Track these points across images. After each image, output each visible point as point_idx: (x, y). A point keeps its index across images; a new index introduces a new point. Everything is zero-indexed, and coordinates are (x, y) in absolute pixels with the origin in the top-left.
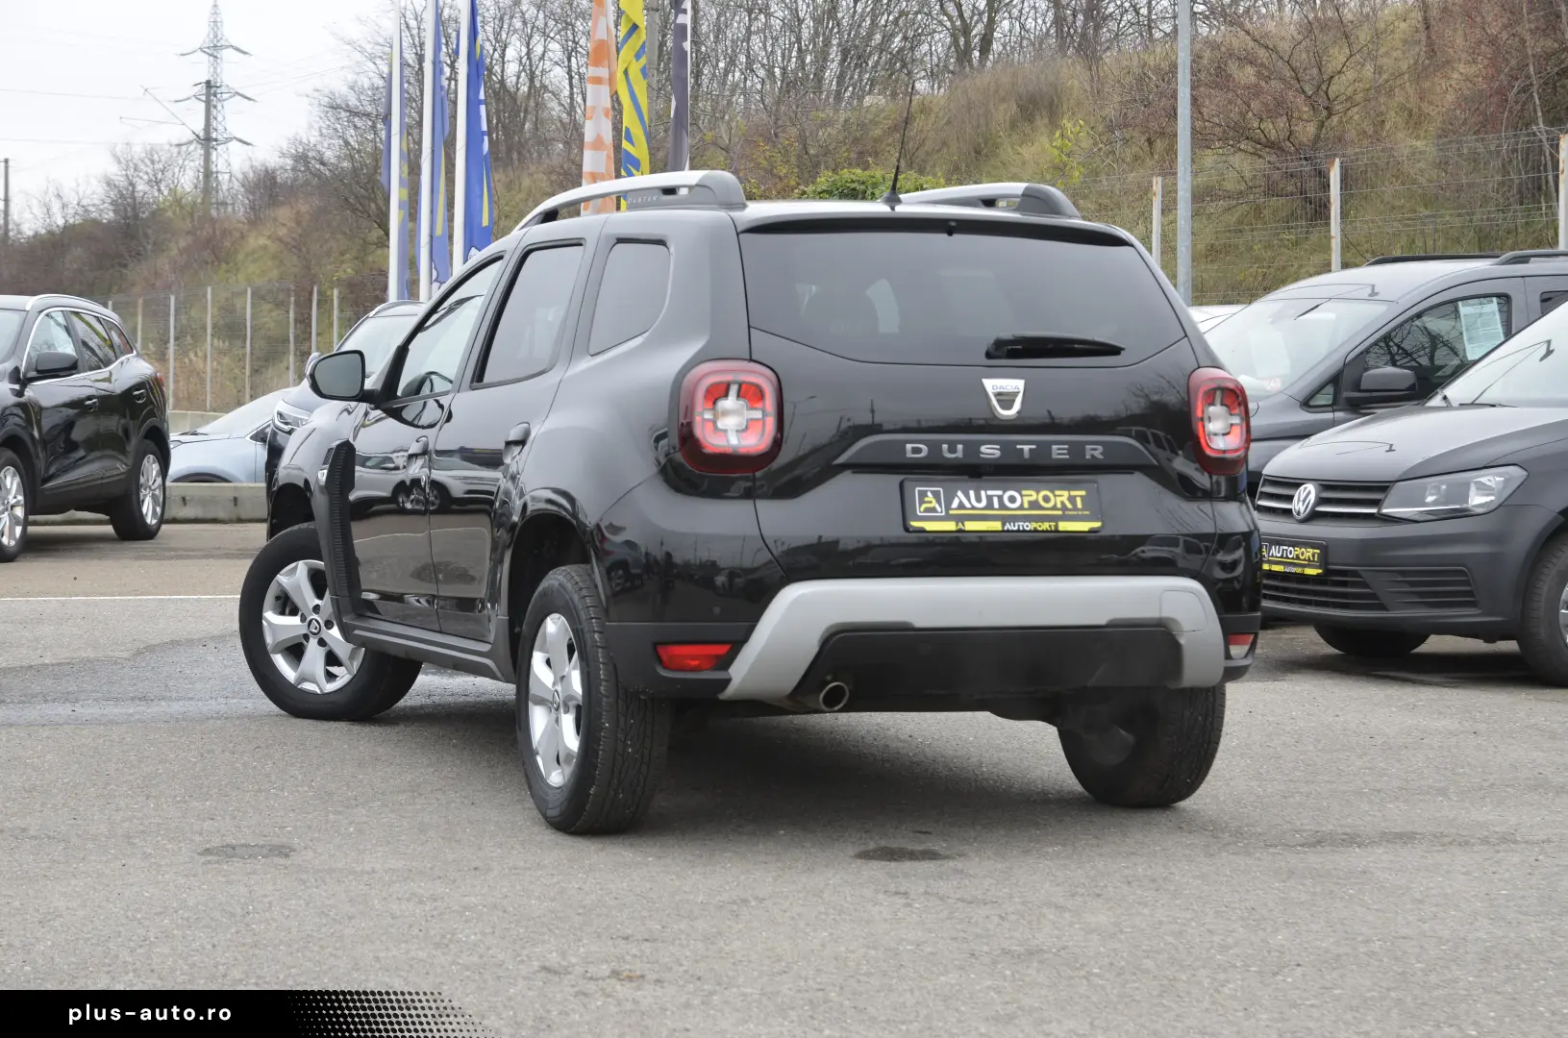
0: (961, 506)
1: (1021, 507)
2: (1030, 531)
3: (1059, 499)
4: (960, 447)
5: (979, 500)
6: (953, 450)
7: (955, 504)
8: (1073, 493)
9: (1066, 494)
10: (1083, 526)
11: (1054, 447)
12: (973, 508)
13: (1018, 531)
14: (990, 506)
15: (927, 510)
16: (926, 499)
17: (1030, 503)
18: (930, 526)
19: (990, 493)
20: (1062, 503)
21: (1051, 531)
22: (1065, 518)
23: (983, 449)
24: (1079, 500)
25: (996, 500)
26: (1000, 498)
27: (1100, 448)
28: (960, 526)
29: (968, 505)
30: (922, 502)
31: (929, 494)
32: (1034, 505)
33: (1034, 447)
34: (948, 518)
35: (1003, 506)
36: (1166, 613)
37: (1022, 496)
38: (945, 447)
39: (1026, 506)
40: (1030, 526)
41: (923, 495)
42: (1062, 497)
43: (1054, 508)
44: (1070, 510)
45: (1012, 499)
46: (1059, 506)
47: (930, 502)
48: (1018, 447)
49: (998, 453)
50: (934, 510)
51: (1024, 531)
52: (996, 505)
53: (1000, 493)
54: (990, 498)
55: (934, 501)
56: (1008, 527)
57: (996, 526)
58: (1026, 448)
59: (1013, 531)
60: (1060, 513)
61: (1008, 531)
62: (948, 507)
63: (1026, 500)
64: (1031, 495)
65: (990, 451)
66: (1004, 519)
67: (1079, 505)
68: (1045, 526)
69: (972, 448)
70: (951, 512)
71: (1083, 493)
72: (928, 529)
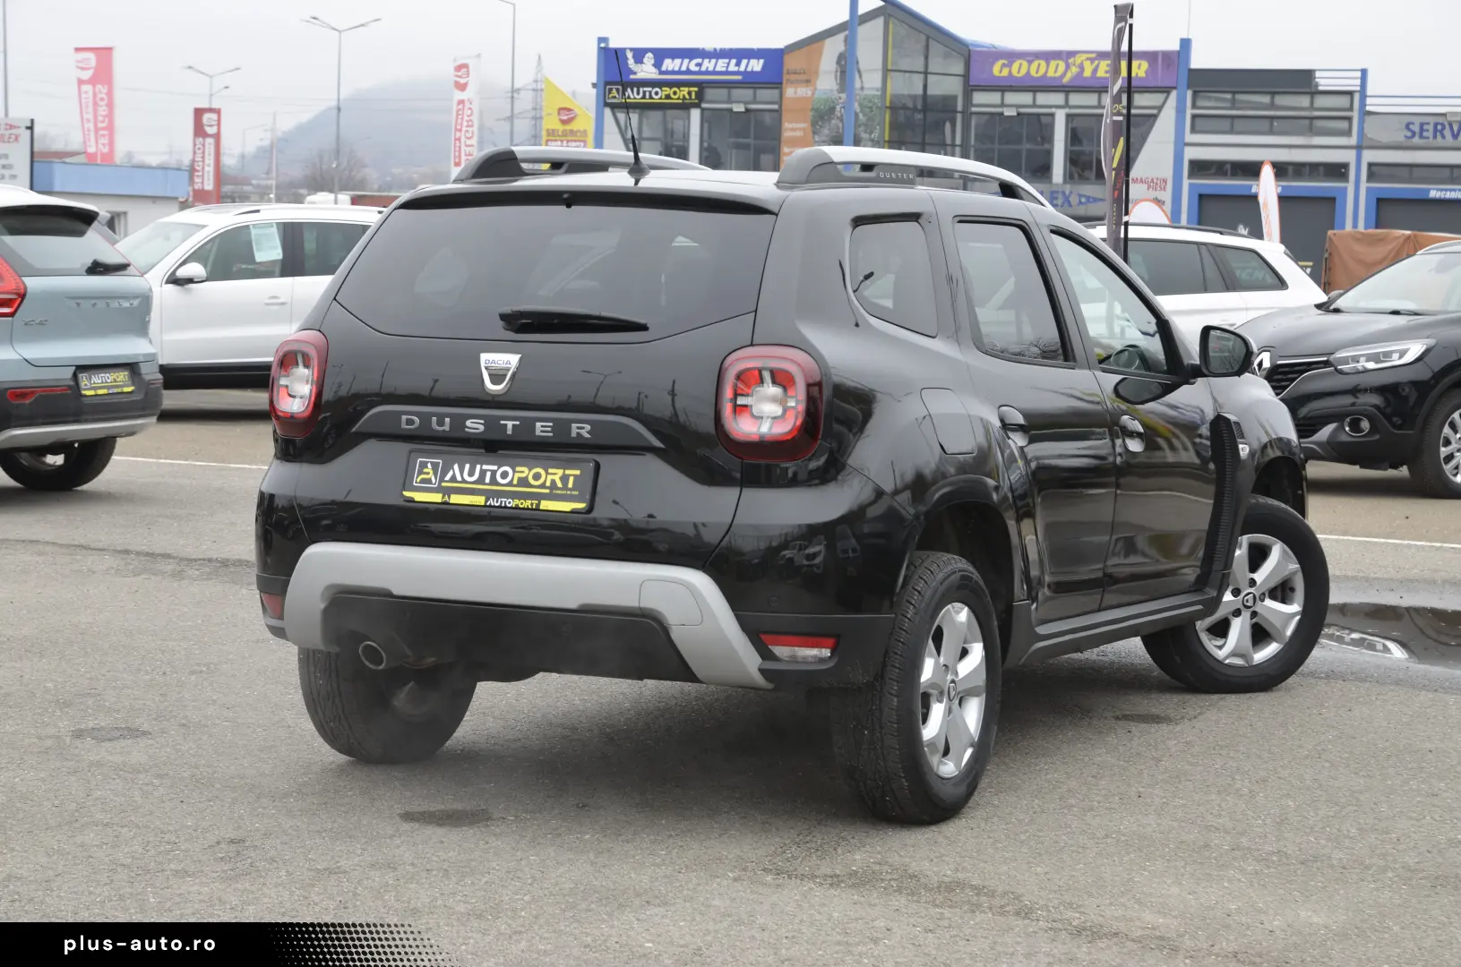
0: (453, 479)
1: (510, 484)
2: (511, 508)
3: (550, 477)
4: (447, 420)
5: (471, 474)
6: (441, 423)
7: (447, 478)
8: (568, 472)
9: (560, 472)
10: (566, 506)
11: (538, 425)
12: (464, 481)
13: (500, 507)
14: (481, 480)
15: (423, 481)
16: (425, 470)
17: (519, 479)
18: (419, 497)
19: (485, 467)
20: (553, 482)
21: (532, 509)
22: (551, 497)
23: (468, 423)
24: (571, 479)
25: (489, 474)
26: (494, 473)
27: (588, 427)
28: (446, 498)
29: (459, 478)
30: (420, 472)
31: (429, 465)
32: (523, 482)
33: (518, 423)
34: (439, 490)
35: (494, 481)
36: (647, 603)
37: (514, 472)
38: (434, 419)
39: (515, 482)
40: (511, 503)
41: (424, 465)
42: (556, 474)
43: (543, 486)
44: (559, 489)
45: (504, 475)
46: (548, 484)
47: (428, 473)
48: (502, 422)
49: (482, 428)
50: (429, 481)
51: (506, 507)
52: (487, 480)
53: (495, 468)
54: (483, 473)
55: (431, 472)
56: (491, 502)
57: (480, 500)
58: (510, 424)
59: (495, 507)
60: (547, 491)
61: (490, 506)
62: (442, 480)
63: (517, 475)
64: (524, 471)
65: (475, 426)
66: (489, 494)
67: (570, 485)
68: (527, 504)
69: (459, 422)
70: (444, 484)
71: (577, 472)
72: (416, 499)
